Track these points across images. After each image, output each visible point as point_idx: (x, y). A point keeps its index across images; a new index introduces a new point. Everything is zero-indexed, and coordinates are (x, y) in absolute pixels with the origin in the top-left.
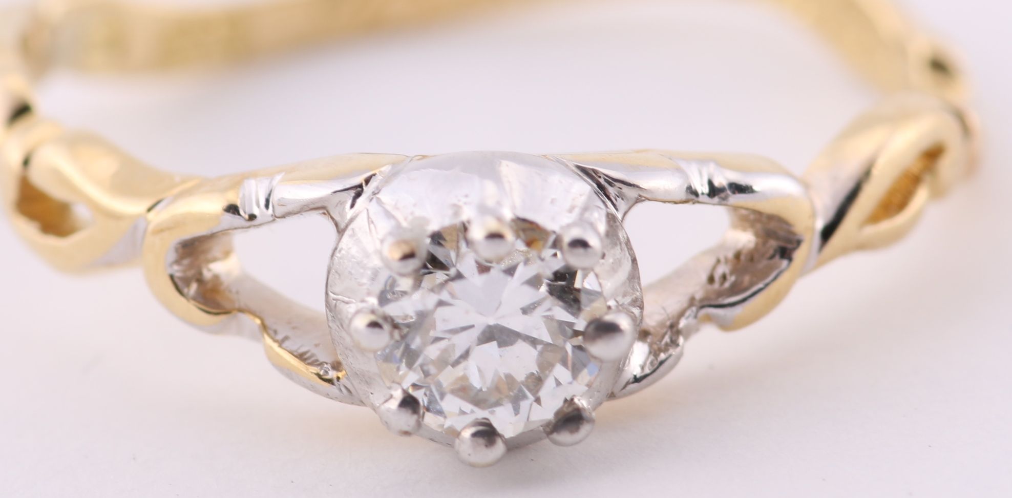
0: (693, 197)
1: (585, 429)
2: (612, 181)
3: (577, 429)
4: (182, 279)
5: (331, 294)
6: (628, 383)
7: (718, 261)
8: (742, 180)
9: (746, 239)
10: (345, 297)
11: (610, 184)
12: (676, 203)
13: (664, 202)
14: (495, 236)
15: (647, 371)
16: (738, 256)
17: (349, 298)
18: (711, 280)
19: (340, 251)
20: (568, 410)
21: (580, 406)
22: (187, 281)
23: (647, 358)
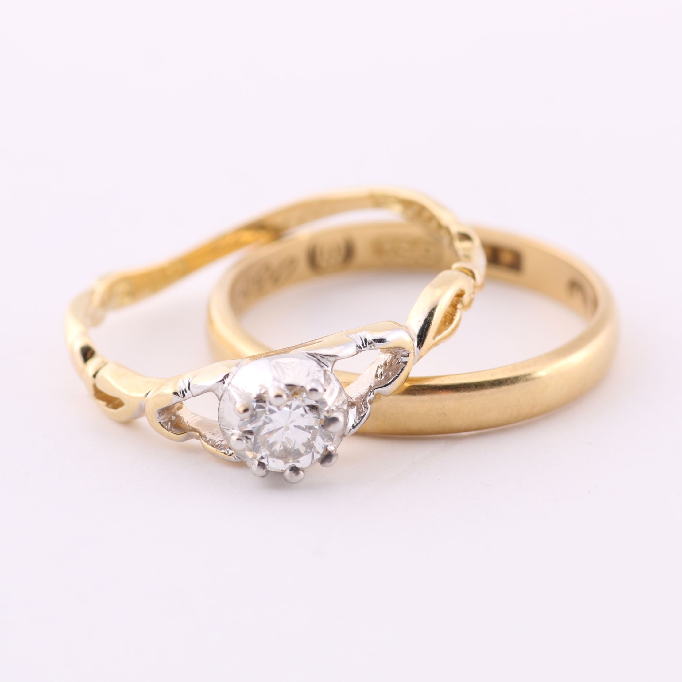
0: (360, 349)
1: (334, 459)
2: (323, 356)
3: (331, 460)
4: (164, 423)
5: (221, 426)
6: (350, 430)
7: (378, 367)
8: (378, 336)
9: (387, 357)
10: (226, 427)
11: (323, 358)
12: (352, 356)
13: (347, 358)
14: (278, 396)
15: (357, 421)
16: (385, 364)
17: (228, 428)
18: (376, 376)
19: (221, 409)
20: (326, 453)
21: (330, 450)
22: (166, 423)
23: (356, 417)
